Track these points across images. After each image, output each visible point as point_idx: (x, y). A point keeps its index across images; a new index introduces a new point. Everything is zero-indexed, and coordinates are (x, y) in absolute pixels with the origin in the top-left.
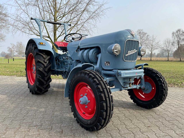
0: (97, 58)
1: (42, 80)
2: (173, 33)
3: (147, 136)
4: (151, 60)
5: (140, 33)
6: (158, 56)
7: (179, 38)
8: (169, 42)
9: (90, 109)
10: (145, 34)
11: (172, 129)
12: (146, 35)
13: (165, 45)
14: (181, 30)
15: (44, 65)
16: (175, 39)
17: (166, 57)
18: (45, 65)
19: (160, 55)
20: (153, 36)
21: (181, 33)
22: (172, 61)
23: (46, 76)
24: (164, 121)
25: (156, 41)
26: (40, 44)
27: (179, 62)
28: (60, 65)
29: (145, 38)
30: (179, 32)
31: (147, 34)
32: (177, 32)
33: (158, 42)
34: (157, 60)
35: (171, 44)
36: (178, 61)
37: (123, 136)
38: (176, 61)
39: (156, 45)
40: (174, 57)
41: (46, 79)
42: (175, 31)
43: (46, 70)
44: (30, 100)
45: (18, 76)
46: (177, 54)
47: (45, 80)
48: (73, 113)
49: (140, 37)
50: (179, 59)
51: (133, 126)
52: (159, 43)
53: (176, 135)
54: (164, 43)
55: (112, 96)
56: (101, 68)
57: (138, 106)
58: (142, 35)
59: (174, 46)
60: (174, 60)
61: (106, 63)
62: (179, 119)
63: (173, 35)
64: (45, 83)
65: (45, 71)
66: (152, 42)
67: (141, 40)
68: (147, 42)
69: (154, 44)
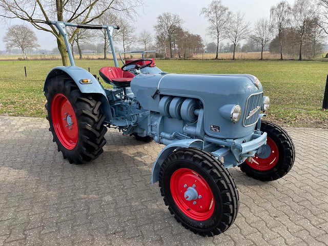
0: (196, 117)
1: (93, 144)
2: (272, 9)
3: (278, 233)
4: (233, 59)
5: (216, 7)
6: (245, 49)
7: (281, 18)
8: (264, 26)
9: (201, 207)
10: (225, 9)
11: (305, 218)
12: (227, 12)
13: (258, 31)
14: (287, 4)
15: (93, 119)
16: (274, 20)
17: (258, 50)
18: (96, 118)
19: (248, 47)
20: (238, 14)
21: (286, 8)
22: (267, 60)
23: (99, 138)
24: (292, 204)
25: (244, 24)
26: (83, 82)
27: (280, 62)
28: (114, 110)
29: (224, 17)
30: (282, 8)
31: (229, 11)
32: (279, 7)
33: (246, 26)
34: (243, 57)
35: (267, 29)
36: (278, 60)
37: (247, 237)
38: (275, 60)
39: (242, 31)
40: (271, 51)
41: (98, 141)
42: (276, 6)
43: (98, 127)
44: (74, 177)
45: (13, 116)
46: (275, 45)
47: (96, 144)
48: (168, 207)
49: (215, 15)
50: (279, 57)
51: (255, 219)
52: (249, 27)
53: (313, 227)
54: (256, 28)
55: (237, 191)
56: (203, 134)
57: (250, 176)
58: (220, 12)
59: (272, 32)
60: (272, 56)
61: (212, 126)
62: (310, 198)
63: (272, 13)
64: (96, 147)
65: (96, 130)
66: (236, 25)
67: (218, 22)
68: (228, 25)
69: (239, 28)
